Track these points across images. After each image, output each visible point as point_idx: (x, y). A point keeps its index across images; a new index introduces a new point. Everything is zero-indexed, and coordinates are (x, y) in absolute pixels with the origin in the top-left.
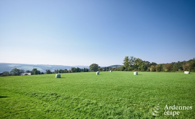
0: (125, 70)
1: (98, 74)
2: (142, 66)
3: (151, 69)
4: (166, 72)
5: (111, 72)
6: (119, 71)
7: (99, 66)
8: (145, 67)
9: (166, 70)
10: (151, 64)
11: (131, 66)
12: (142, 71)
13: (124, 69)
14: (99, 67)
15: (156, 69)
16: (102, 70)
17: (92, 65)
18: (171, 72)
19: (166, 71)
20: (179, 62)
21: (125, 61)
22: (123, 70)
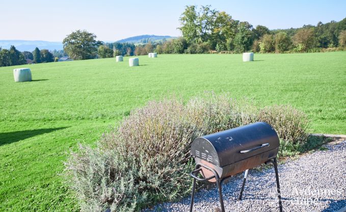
0: (189, 49)
1: (136, 63)
2: (239, 36)
3: (262, 46)
4: (299, 51)
5: (156, 56)
6: (168, 53)
7: (97, 40)
8: (246, 39)
9: (300, 47)
10: (253, 30)
11: (205, 37)
12: (237, 52)
13: (184, 47)
14: (100, 43)
15: (276, 46)
16: (112, 52)
17: (74, 36)
18: (311, 52)
19: (300, 49)
20: (320, 23)
21: (185, 22)
22: (181, 52)
